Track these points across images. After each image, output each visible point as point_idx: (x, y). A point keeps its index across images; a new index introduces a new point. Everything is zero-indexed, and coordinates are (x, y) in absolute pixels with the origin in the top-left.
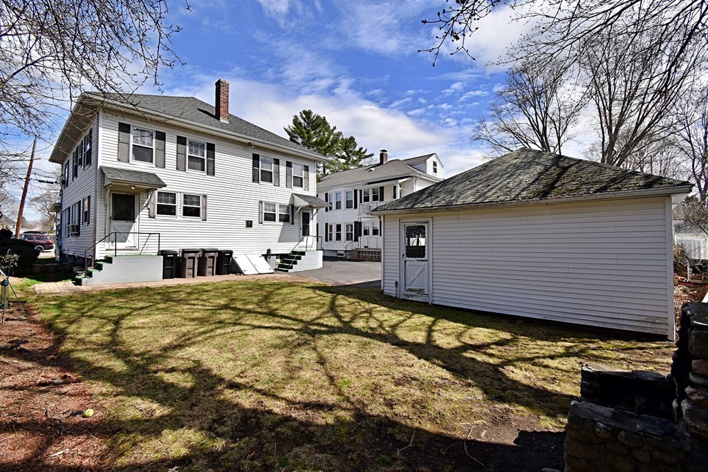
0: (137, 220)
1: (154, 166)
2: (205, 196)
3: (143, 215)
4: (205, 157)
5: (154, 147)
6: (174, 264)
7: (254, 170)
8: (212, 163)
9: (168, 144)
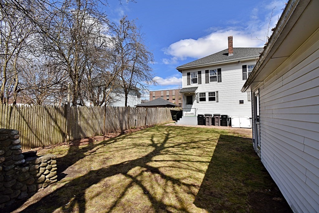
0: (193, 104)
1: (198, 84)
2: (217, 92)
3: (195, 102)
4: (217, 75)
5: (197, 78)
6: (202, 120)
7: (243, 74)
8: (220, 77)
9: (202, 75)
